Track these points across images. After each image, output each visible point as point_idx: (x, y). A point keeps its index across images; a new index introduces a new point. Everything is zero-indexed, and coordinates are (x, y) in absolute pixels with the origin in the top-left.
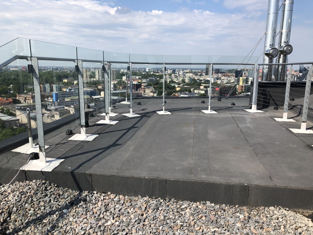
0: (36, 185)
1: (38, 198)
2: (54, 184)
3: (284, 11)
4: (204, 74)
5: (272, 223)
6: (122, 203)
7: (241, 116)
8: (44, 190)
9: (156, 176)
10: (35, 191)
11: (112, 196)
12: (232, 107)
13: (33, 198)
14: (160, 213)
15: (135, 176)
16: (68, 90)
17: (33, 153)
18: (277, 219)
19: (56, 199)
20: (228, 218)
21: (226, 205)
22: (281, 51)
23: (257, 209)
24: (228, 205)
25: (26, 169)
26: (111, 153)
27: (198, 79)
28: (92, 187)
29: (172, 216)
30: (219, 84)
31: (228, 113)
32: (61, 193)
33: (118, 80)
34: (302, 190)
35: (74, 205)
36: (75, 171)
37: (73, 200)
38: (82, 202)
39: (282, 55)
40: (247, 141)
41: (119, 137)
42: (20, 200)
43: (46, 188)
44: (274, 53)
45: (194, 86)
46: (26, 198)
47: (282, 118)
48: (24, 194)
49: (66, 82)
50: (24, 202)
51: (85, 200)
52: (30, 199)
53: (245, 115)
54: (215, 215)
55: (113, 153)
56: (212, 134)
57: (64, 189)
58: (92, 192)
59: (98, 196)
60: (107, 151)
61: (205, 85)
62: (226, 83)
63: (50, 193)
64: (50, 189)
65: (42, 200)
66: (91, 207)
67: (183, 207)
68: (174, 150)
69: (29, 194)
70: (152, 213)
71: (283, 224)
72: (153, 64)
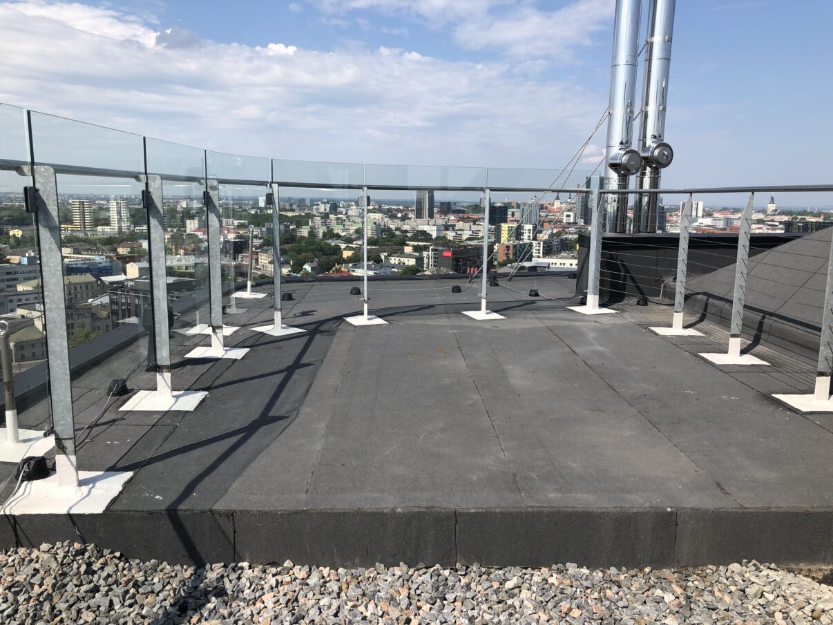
0: (56, 559)
1: (72, 601)
2: (112, 552)
3: (650, 60)
4: (411, 215)
5: (750, 607)
6: (336, 589)
7: (566, 323)
8: (85, 572)
9: (425, 504)
10: (55, 578)
11: (300, 572)
12: (533, 302)
13: (55, 600)
14: (454, 610)
15: (367, 507)
16: (25, 259)
17: (31, 458)
18: (759, 596)
19: (129, 598)
20: (636, 605)
21: (620, 570)
22: (645, 158)
23: (700, 572)
24: (624, 568)
25: (17, 512)
26: (267, 446)
27: (397, 229)
28: (234, 549)
29: (491, 616)
30: (450, 241)
31: (531, 318)
32: (140, 577)
33: (172, 231)
34: (807, 514)
35: (190, 612)
36: (182, 507)
37: (183, 594)
38: (213, 599)
39: (648, 169)
40: (613, 389)
41: (270, 397)
42: (16, 611)
43: (89, 565)
44: (632, 163)
45: (388, 245)
46: (32, 603)
47: (670, 326)
48: (21, 590)
49: (19, 236)
50: (27, 615)
51: (220, 592)
52: (47, 607)
53: (575, 321)
54: (602, 601)
55: (274, 444)
56: (518, 376)
57: (144, 563)
58: (237, 566)
59: (257, 576)
60: (255, 440)
61: (415, 243)
62: (469, 239)
63: (106, 579)
64: (102, 568)
65: (86, 604)
66: (247, 612)
67: (509, 585)
68: (441, 425)
69: (37, 590)
70: (433, 612)
71: (779, 607)
72: (343, 187)
